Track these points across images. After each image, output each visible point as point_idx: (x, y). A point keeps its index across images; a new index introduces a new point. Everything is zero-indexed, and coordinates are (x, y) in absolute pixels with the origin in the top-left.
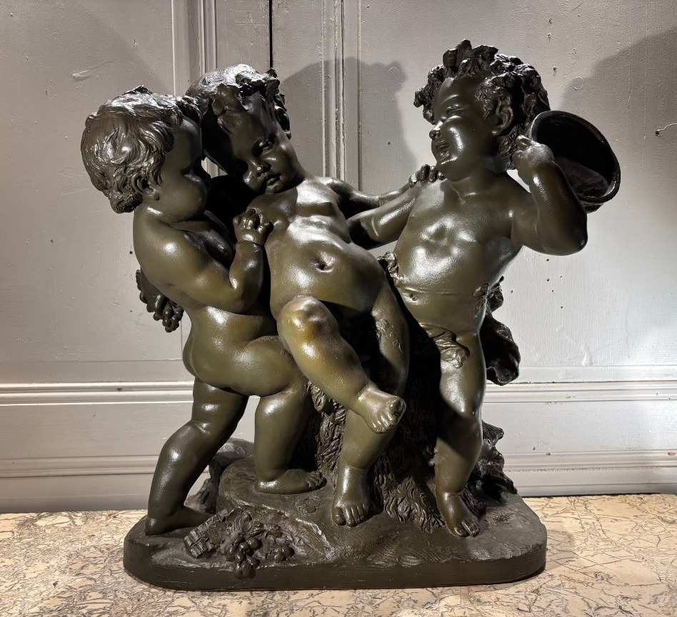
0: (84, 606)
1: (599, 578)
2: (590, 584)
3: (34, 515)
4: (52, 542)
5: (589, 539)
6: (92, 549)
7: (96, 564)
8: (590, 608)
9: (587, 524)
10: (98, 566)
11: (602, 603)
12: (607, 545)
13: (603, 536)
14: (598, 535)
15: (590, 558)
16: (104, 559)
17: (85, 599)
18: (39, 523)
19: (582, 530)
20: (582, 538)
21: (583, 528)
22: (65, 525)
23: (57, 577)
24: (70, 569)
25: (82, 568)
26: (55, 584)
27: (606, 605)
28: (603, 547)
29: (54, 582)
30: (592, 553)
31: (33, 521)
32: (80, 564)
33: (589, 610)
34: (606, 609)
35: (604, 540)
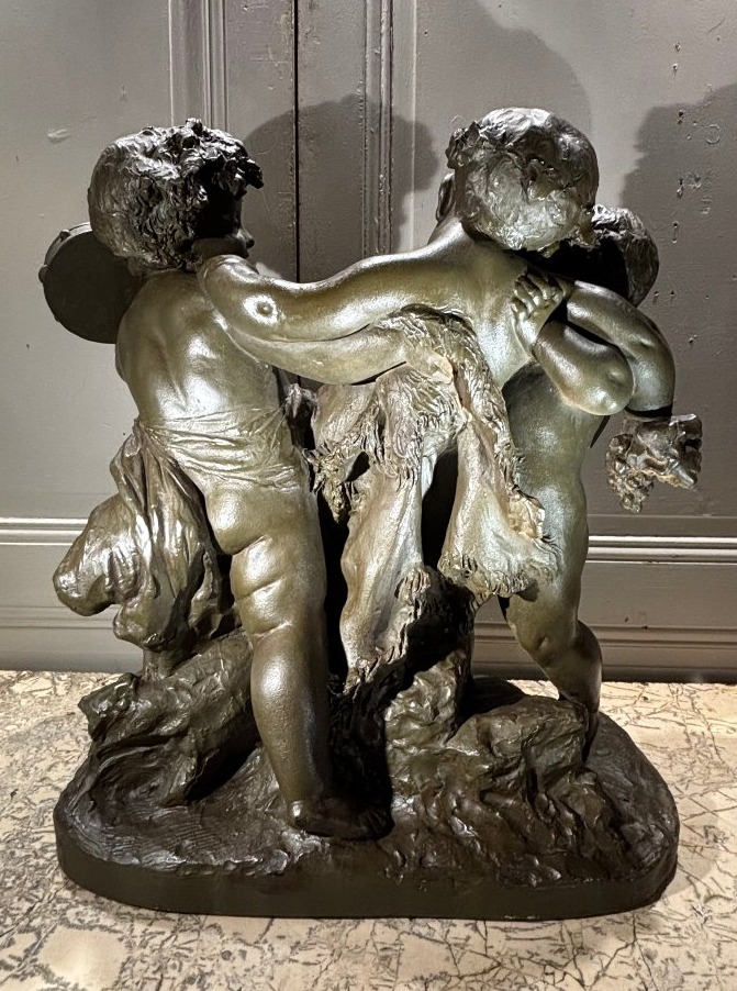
0: (39, 836)
1: (711, 838)
2: (698, 849)
3: (14, 674)
4: (24, 721)
5: (698, 763)
6: (68, 737)
7: (67, 762)
8: (698, 896)
9: (694, 734)
10: (69, 766)
11: (715, 890)
12: (722, 775)
13: (716, 758)
14: (709, 755)
15: (697, 798)
16: (78, 754)
17: (42, 824)
18: (17, 688)
19: (686, 745)
20: (687, 760)
21: (688, 741)
22: (44, 694)
23: (18, 782)
24: (36, 768)
25: (49, 769)
26: (13, 794)
27: (722, 894)
28: (716, 779)
29: (12, 790)
30: (700, 790)
31: (10, 683)
32: (49, 761)
33: (697, 900)
34: (721, 900)
35: (718, 766)
